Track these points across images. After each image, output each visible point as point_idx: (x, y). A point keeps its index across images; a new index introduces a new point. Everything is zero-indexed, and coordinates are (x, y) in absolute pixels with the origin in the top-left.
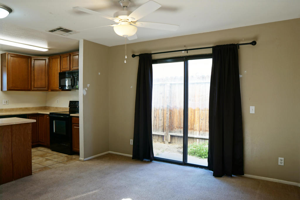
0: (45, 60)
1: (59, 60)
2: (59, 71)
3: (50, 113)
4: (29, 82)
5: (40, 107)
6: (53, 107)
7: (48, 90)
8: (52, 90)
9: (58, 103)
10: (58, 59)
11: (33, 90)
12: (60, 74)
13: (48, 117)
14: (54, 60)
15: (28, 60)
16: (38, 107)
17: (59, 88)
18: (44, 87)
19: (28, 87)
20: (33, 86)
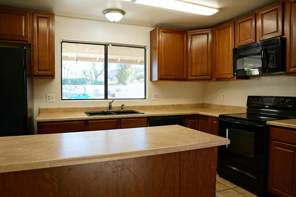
0: (207, 34)
1: (231, 30)
2: (231, 47)
3: (220, 115)
4: (185, 67)
5: (196, 104)
6: (216, 105)
7: (210, 80)
8: (218, 80)
9: (224, 99)
10: (231, 28)
11: (190, 80)
12: (235, 51)
13: (215, 122)
14: (222, 31)
15: (184, 36)
16: (194, 104)
17: (234, 75)
18: (207, 75)
19: (184, 76)
20: (189, 74)
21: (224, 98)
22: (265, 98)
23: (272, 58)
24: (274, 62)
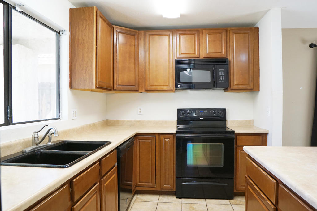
0: (135, 36)
12: (178, 62)
17: (177, 87)
19: (111, 84)
21: (140, 112)
22: (198, 111)
23: (221, 75)
24: (222, 79)
